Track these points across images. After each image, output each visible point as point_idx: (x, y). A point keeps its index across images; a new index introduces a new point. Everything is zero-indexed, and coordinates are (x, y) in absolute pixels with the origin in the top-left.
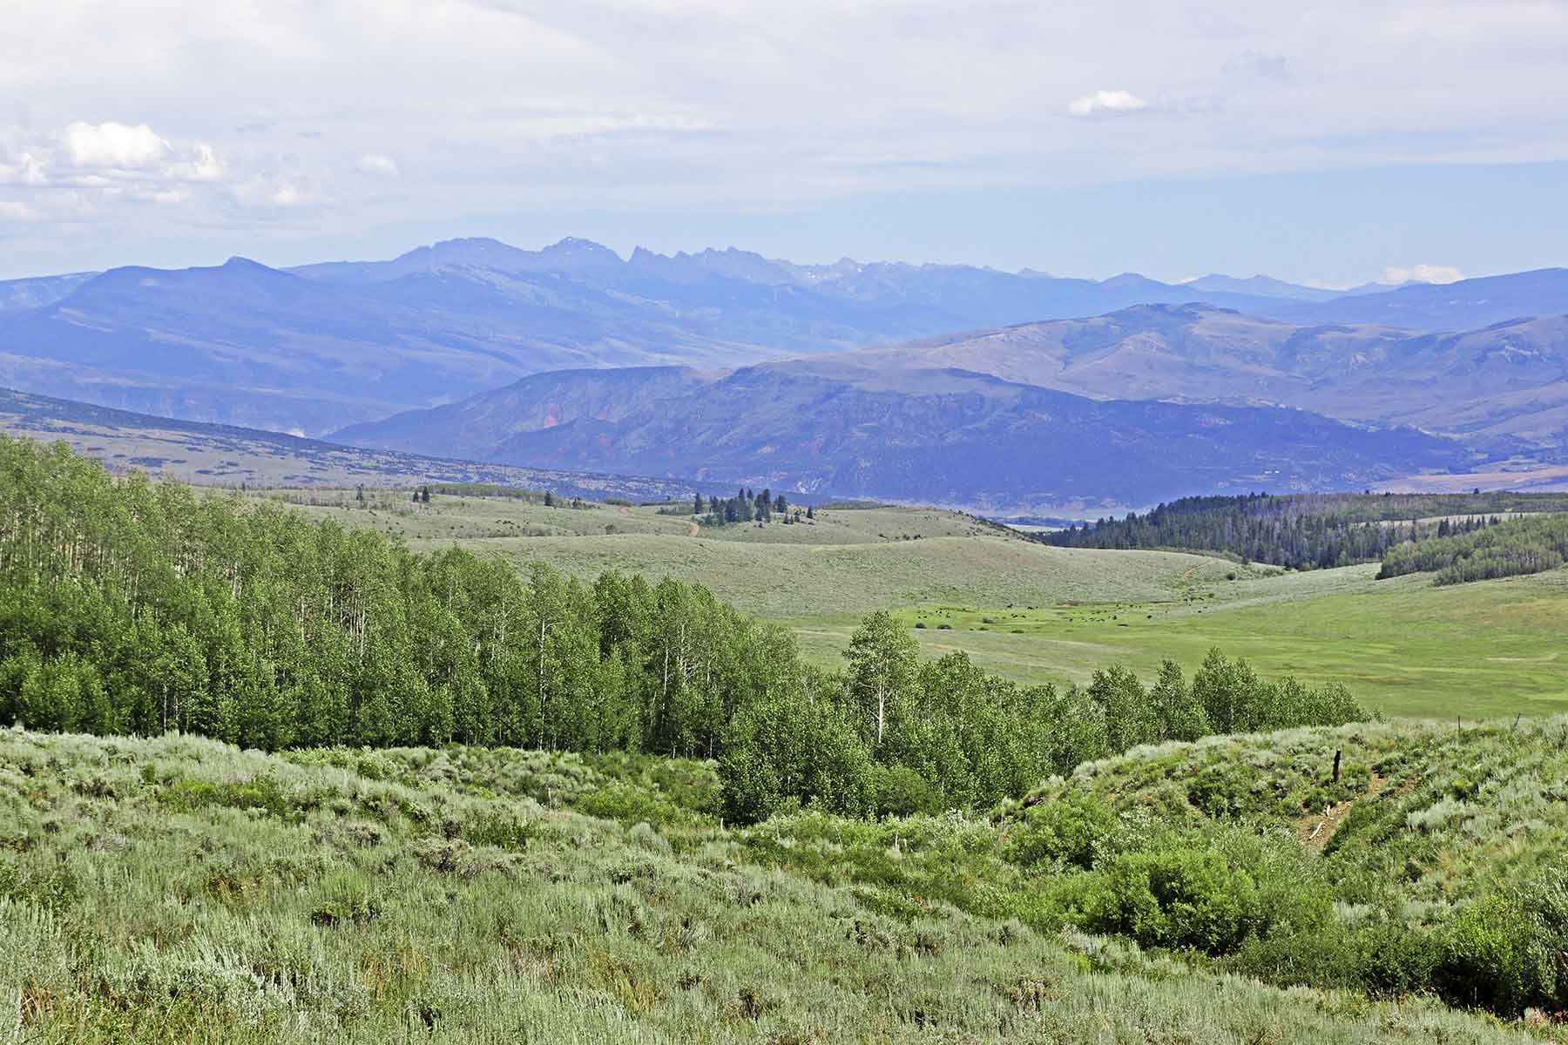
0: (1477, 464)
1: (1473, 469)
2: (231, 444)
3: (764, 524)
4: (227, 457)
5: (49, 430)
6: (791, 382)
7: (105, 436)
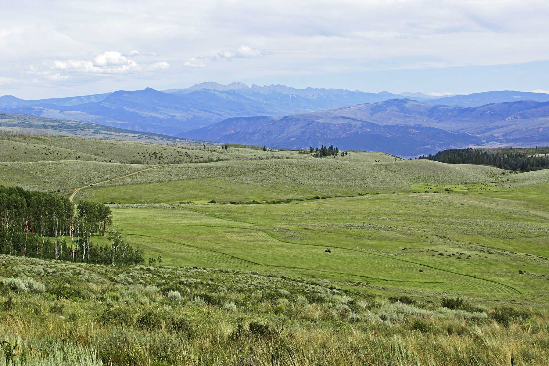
0: (484, 143)
1: (483, 145)
2: (149, 137)
3: (336, 157)
4: (149, 141)
5: (101, 133)
6: (299, 120)
7: (116, 135)
